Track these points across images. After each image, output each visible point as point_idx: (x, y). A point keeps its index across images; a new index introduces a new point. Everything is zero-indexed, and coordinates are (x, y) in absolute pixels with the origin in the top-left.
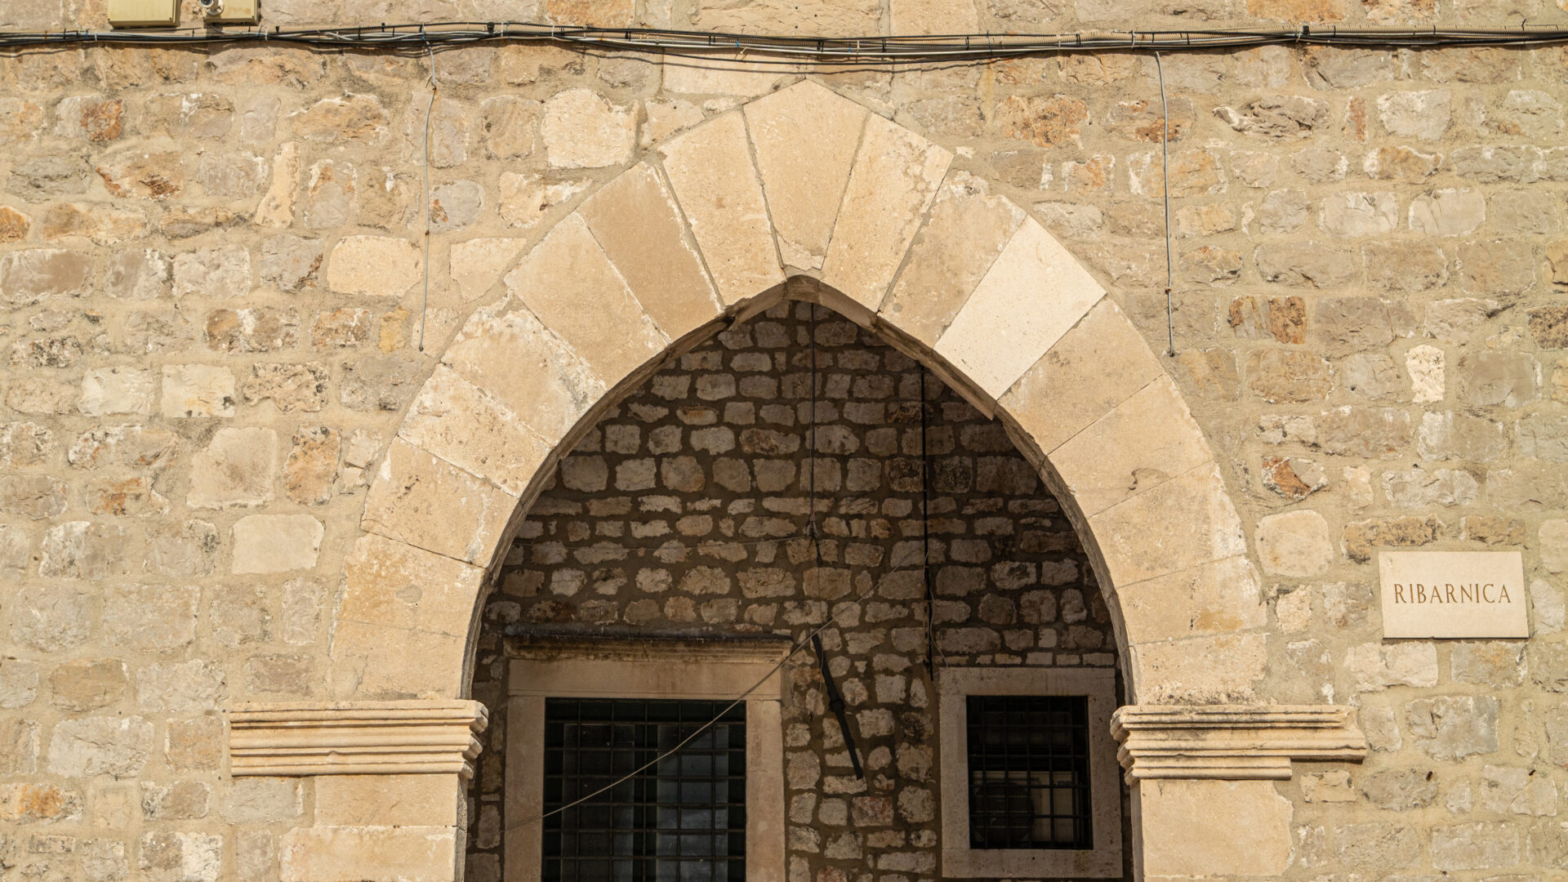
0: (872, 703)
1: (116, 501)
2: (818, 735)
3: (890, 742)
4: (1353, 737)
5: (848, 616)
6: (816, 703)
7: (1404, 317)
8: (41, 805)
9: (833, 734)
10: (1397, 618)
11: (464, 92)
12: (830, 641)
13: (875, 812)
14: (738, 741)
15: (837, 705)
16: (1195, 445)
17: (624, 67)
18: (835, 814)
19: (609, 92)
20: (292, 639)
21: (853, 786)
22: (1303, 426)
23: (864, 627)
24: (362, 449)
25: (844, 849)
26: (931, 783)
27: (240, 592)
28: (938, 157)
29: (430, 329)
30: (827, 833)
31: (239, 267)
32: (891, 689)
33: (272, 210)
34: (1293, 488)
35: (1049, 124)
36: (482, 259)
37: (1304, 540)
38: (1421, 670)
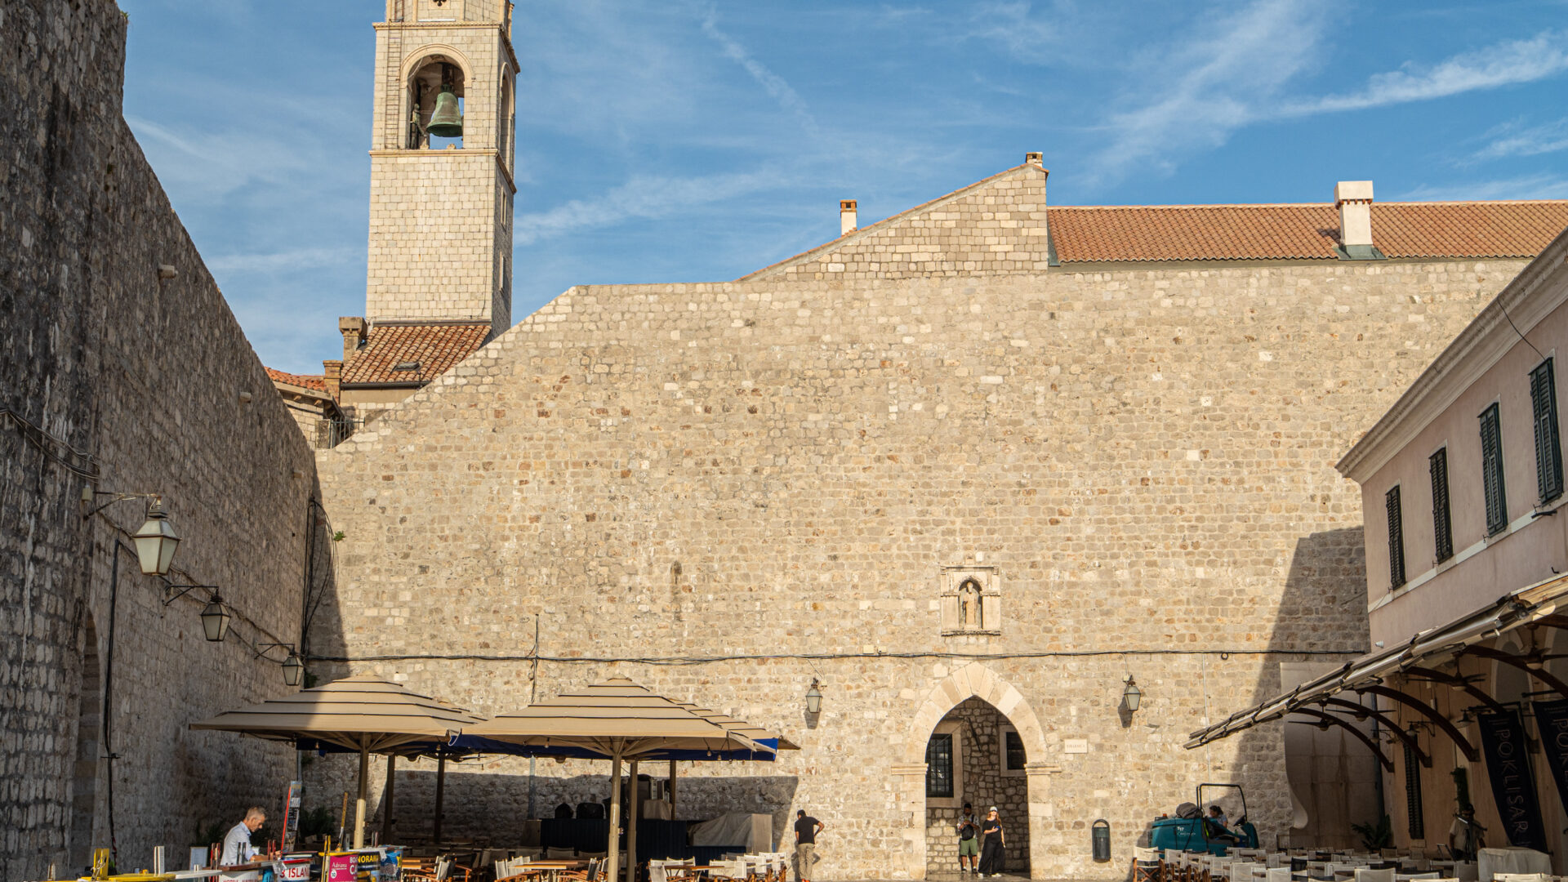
0: (983, 734)
1: (871, 732)
2: (970, 743)
3: (988, 744)
4: (1059, 769)
5: (977, 712)
6: (969, 734)
7: (1070, 701)
8: (864, 779)
9: (974, 742)
10: (1067, 750)
11: (920, 664)
12: (972, 719)
13: (984, 760)
14: (950, 744)
15: (975, 735)
16: (1037, 723)
17: (946, 660)
18: (974, 761)
19: (944, 664)
20: (899, 754)
21: (979, 755)
22: (1054, 719)
23: (981, 715)
24: (908, 724)
25: (976, 770)
26: (998, 754)
27: (891, 747)
28: (997, 675)
29: (917, 704)
30: (973, 766)
31: (887, 694)
32: (988, 731)
33: (891, 684)
34: (1052, 729)
35: (1014, 669)
36: (924, 692)
37: (1053, 737)
38: (1071, 758)
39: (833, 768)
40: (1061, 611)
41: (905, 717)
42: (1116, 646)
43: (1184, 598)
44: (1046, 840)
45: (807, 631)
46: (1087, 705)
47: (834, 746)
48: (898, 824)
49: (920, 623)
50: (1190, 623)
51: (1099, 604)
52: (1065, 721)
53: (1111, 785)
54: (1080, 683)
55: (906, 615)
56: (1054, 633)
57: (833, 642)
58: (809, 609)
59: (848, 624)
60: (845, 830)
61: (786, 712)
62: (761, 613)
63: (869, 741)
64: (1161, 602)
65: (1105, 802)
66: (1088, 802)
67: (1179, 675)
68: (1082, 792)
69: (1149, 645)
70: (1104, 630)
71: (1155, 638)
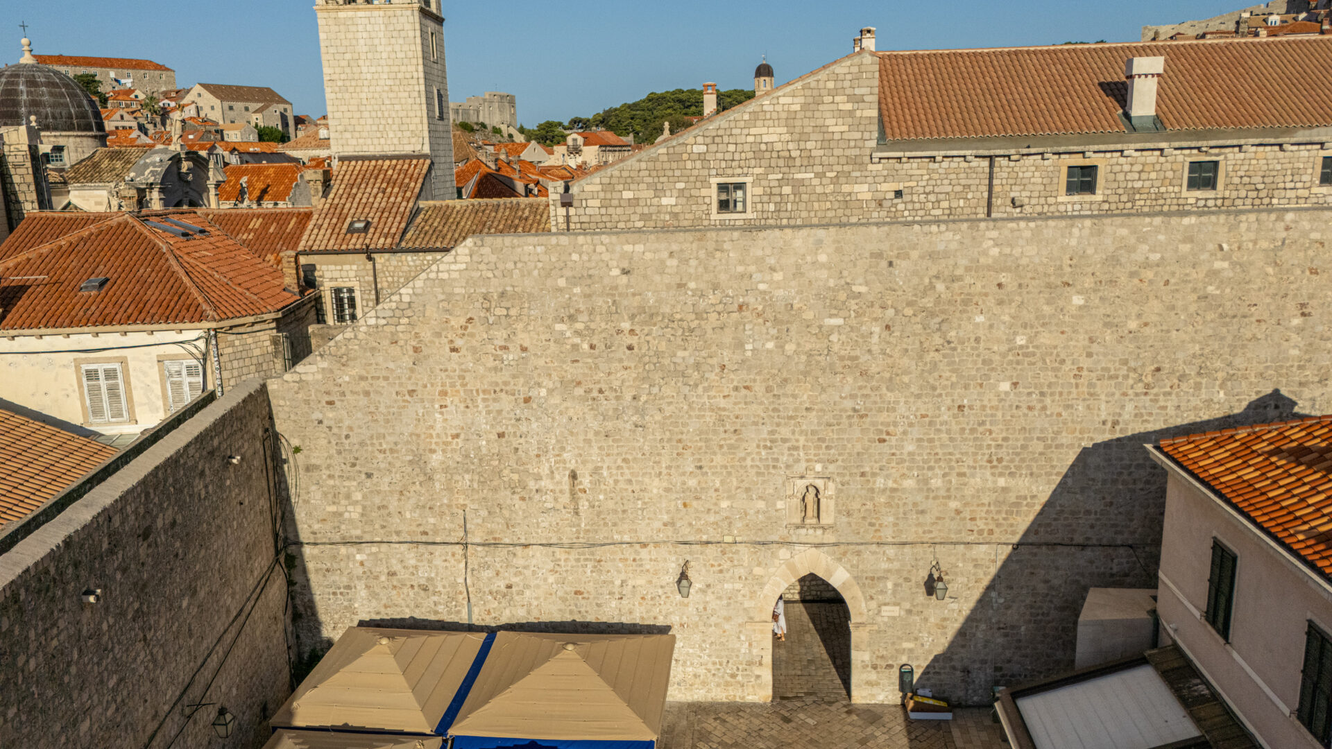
1: (730, 598)
4: (877, 627)
7: (887, 578)
8: (724, 632)
10: (883, 614)
11: (769, 549)
16: (860, 594)
17: (789, 546)
19: (788, 549)
20: (752, 614)
22: (874, 591)
24: (759, 593)
28: (830, 558)
31: (742, 571)
33: (746, 564)
34: (872, 598)
35: (845, 554)
36: (772, 570)
37: (873, 604)
38: (886, 619)
39: (701, 623)
40: (884, 510)
41: (756, 588)
42: (927, 538)
43: (986, 502)
44: (865, 676)
45: (678, 525)
46: (901, 581)
47: (701, 608)
48: (750, 663)
49: (769, 518)
50: (990, 521)
51: (915, 504)
52: (882, 592)
53: (916, 639)
54: (896, 565)
55: (758, 512)
56: (877, 527)
57: (699, 531)
58: (681, 506)
59: (712, 518)
60: (710, 666)
61: (664, 583)
62: (643, 510)
63: (729, 604)
64: (966, 504)
65: (911, 650)
66: (897, 650)
67: (976, 560)
68: (893, 643)
69: (954, 537)
70: (919, 525)
71: (960, 532)
